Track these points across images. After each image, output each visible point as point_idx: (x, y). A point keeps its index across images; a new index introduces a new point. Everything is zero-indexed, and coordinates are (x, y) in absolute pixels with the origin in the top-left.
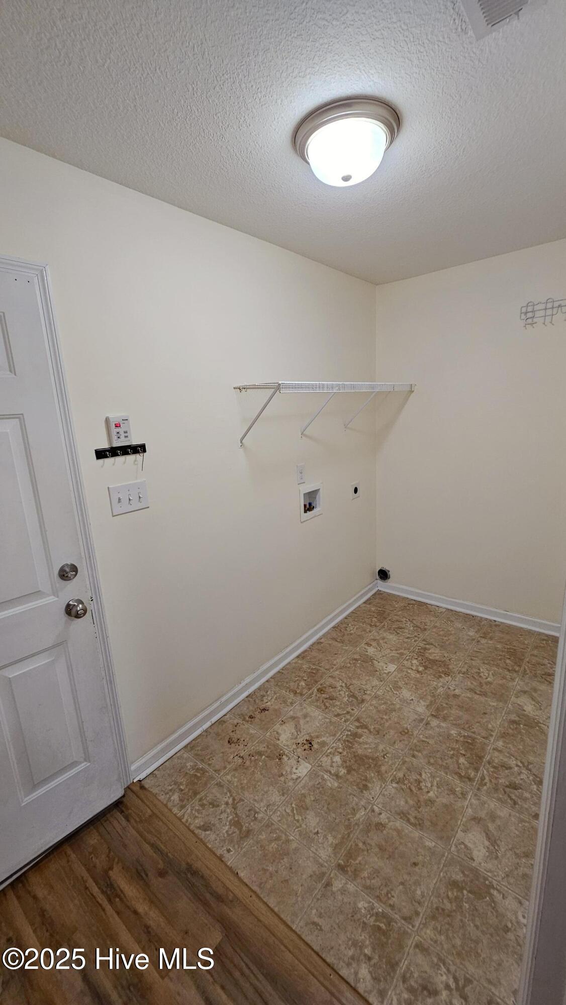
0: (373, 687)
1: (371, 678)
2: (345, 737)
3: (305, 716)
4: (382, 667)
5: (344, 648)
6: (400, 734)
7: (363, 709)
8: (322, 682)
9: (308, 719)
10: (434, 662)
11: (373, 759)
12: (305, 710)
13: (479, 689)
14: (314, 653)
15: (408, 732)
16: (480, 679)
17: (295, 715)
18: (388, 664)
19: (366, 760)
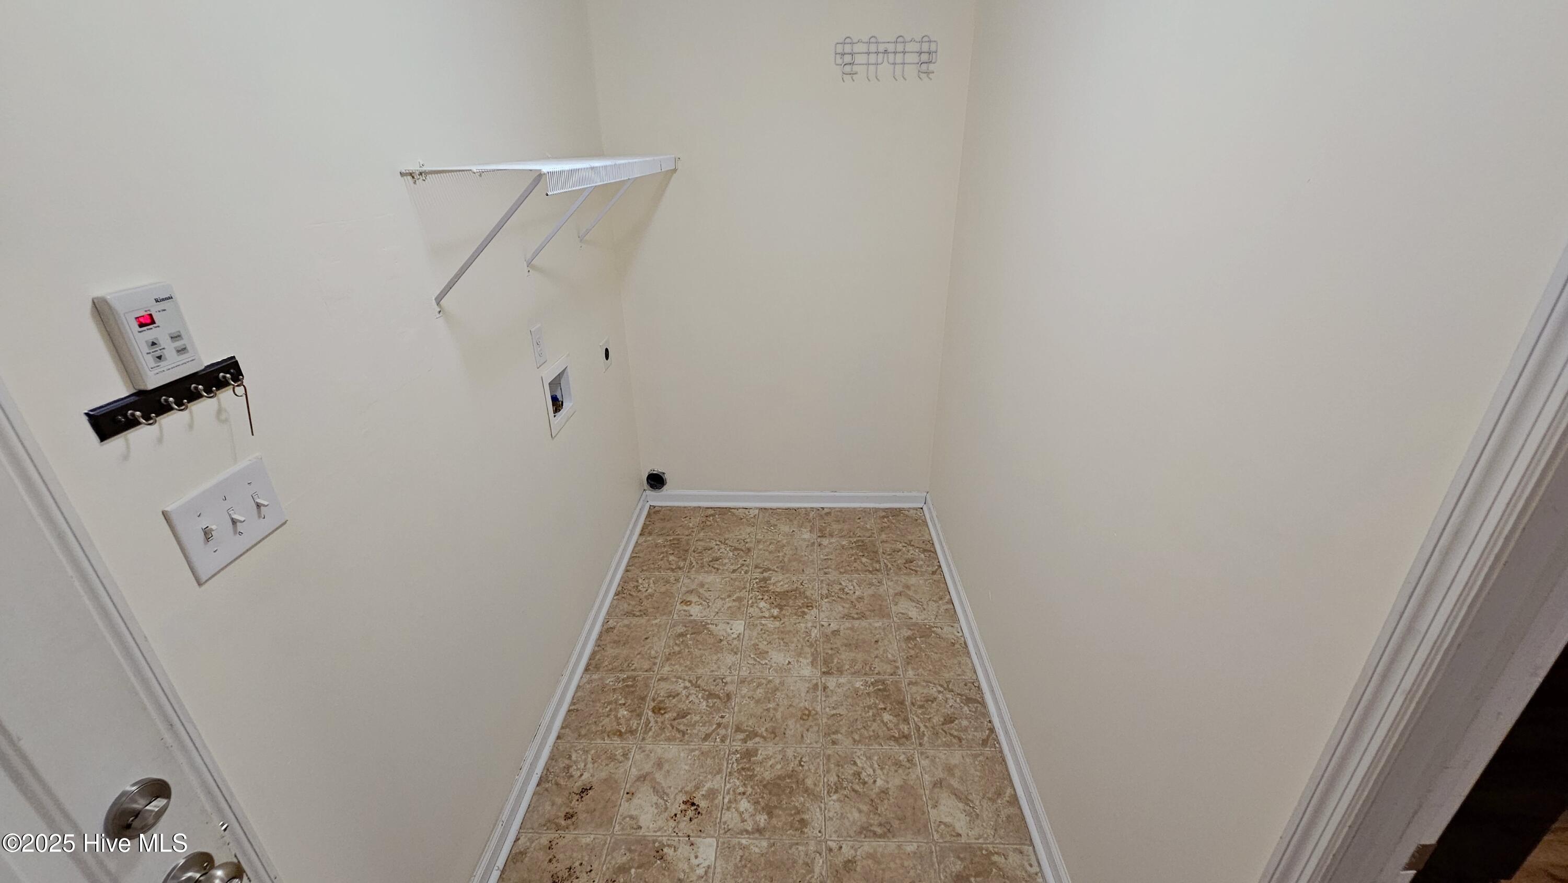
0: (730, 668)
1: (719, 655)
2: (735, 765)
3: (659, 764)
4: (725, 630)
5: (654, 622)
6: (801, 722)
7: (736, 709)
8: (652, 694)
9: (666, 767)
10: (784, 595)
11: (790, 777)
12: (652, 755)
13: (855, 611)
14: (611, 651)
15: (810, 712)
16: (848, 596)
17: (641, 773)
18: (731, 622)
19: (782, 784)
